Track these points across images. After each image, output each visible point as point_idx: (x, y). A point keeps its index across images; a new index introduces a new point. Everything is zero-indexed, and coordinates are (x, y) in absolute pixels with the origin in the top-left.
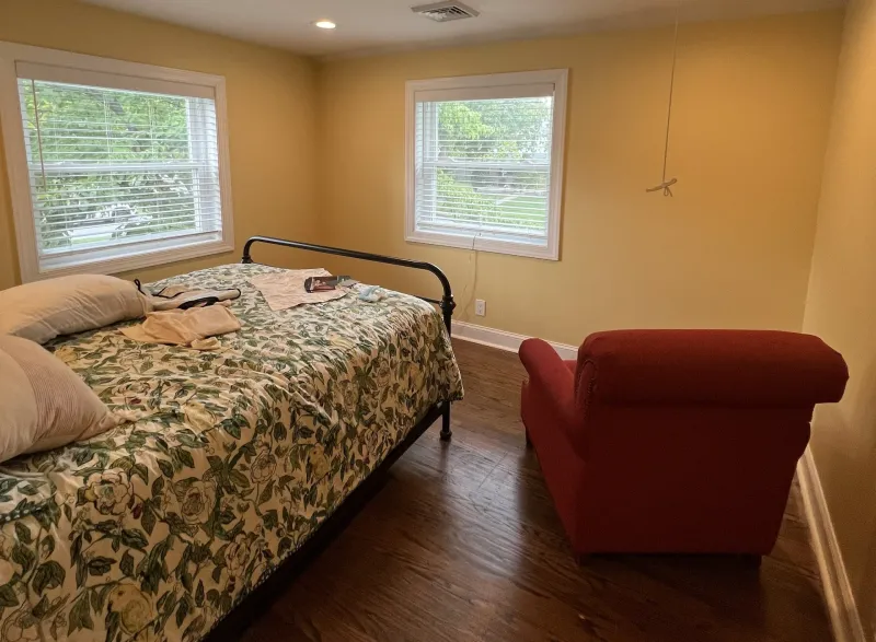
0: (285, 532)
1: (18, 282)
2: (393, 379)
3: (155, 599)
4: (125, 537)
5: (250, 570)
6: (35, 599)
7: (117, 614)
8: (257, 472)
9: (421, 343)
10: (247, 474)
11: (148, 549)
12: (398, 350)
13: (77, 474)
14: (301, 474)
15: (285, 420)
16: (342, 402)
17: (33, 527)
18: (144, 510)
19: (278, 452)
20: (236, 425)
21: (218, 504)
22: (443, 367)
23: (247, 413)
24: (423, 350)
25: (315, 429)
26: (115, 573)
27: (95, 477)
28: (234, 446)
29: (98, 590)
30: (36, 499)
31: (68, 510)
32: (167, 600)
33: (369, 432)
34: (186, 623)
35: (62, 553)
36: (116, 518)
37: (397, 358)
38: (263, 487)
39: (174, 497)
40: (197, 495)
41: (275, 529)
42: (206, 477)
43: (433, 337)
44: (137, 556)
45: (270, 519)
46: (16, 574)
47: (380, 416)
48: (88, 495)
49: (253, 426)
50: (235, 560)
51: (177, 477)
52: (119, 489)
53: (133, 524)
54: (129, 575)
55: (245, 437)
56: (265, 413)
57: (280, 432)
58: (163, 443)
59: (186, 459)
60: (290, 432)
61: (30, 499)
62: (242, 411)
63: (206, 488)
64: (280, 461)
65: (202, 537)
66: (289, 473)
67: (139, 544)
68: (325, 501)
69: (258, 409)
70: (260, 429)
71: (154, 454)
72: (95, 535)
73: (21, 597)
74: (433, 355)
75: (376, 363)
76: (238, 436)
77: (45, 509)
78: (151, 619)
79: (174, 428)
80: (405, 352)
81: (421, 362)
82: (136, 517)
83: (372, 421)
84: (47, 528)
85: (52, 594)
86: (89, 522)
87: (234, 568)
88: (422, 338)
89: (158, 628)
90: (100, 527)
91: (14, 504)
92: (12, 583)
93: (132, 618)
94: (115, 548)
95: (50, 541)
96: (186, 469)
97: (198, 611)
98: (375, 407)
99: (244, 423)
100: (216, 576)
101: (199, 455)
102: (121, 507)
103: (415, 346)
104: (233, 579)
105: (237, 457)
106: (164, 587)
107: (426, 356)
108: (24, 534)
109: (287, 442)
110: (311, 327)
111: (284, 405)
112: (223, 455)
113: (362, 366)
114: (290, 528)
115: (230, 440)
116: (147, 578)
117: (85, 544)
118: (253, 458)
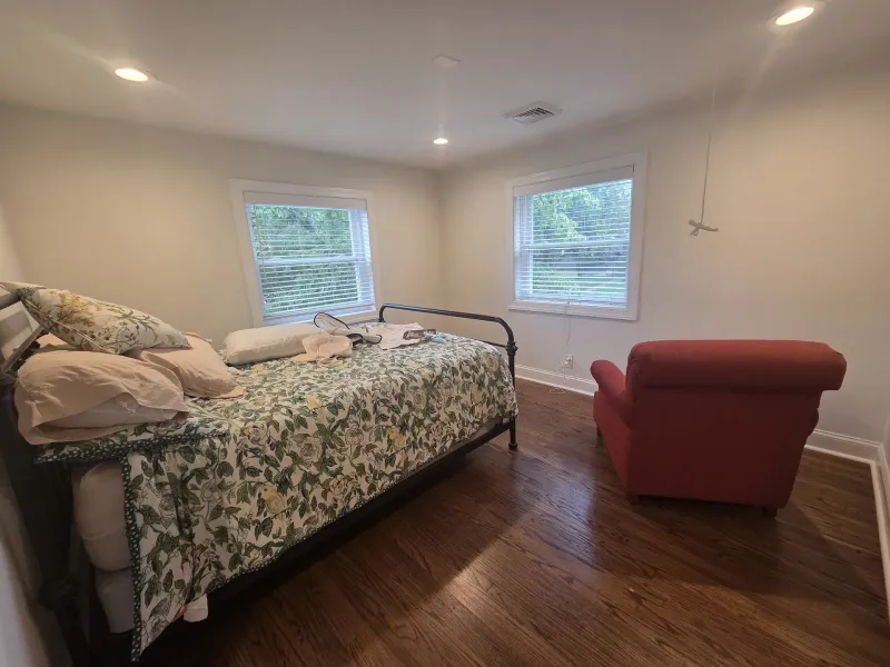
0: (371, 479)
1: (252, 327)
2: (455, 392)
3: (286, 498)
4: (267, 459)
5: (348, 498)
6: (219, 480)
7: (264, 501)
8: (350, 439)
9: (482, 371)
10: (343, 438)
11: (281, 469)
12: (460, 373)
13: (242, 420)
14: (384, 445)
15: (370, 408)
16: (412, 400)
17: (217, 442)
18: (277, 446)
19: (364, 427)
20: (335, 407)
21: (324, 453)
22: (501, 392)
23: (343, 402)
24: (483, 376)
25: (390, 415)
26: (262, 478)
27: (251, 424)
28: (334, 420)
29: (253, 484)
30: (220, 430)
31: (235, 438)
32: (293, 500)
33: (434, 426)
34: (306, 517)
35: (231, 459)
36: (261, 448)
37: (459, 378)
38: (354, 448)
39: (294, 443)
40: (311, 445)
41: (364, 477)
42: (315, 435)
43: (494, 369)
44: (275, 472)
45: (361, 468)
46: (208, 464)
47: (444, 417)
48: (246, 432)
49: (347, 410)
50: (337, 489)
51: (296, 432)
52: (262, 432)
53: (271, 453)
54: (270, 480)
55: (342, 415)
56: (356, 402)
57: (366, 415)
58: (291, 412)
59: (302, 422)
60: (373, 417)
61: (218, 430)
62: (340, 399)
63: (317, 442)
64: (366, 434)
65: (313, 470)
66: (373, 443)
67: (276, 466)
68: (402, 465)
69: (352, 399)
70: (352, 412)
71: (284, 417)
72: (250, 454)
73: (211, 477)
74: (492, 383)
75: (439, 378)
76: (337, 414)
77: (224, 435)
78: (283, 509)
79: (299, 405)
80: (466, 375)
81: (481, 384)
82: (272, 449)
83: (437, 418)
84: (224, 444)
85: (228, 479)
86: (246, 446)
87: (335, 493)
88: (482, 368)
89: (288, 515)
90: (252, 450)
91: (210, 430)
92: (206, 468)
93: (273, 504)
94: (261, 464)
95: (225, 451)
96: (302, 428)
97: (313, 513)
98: (440, 409)
99: (341, 406)
100: (324, 495)
101: (310, 421)
102: (263, 442)
103: (477, 372)
104: (335, 500)
105: (336, 427)
106: (290, 493)
107: (486, 382)
108: (212, 445)
109: (371, 423)
110: (399, 358)
111: (368, 399)
112: (326, 424)
113: (429, 379)
114: (374, 478)
115: (332, 416)
116: (280, 485)
117: (244, 458)
118: (346, 429)
